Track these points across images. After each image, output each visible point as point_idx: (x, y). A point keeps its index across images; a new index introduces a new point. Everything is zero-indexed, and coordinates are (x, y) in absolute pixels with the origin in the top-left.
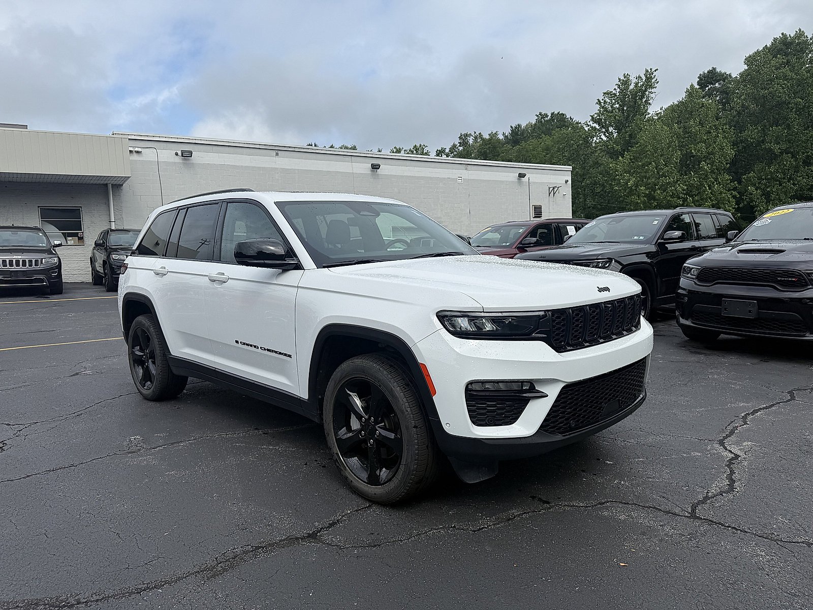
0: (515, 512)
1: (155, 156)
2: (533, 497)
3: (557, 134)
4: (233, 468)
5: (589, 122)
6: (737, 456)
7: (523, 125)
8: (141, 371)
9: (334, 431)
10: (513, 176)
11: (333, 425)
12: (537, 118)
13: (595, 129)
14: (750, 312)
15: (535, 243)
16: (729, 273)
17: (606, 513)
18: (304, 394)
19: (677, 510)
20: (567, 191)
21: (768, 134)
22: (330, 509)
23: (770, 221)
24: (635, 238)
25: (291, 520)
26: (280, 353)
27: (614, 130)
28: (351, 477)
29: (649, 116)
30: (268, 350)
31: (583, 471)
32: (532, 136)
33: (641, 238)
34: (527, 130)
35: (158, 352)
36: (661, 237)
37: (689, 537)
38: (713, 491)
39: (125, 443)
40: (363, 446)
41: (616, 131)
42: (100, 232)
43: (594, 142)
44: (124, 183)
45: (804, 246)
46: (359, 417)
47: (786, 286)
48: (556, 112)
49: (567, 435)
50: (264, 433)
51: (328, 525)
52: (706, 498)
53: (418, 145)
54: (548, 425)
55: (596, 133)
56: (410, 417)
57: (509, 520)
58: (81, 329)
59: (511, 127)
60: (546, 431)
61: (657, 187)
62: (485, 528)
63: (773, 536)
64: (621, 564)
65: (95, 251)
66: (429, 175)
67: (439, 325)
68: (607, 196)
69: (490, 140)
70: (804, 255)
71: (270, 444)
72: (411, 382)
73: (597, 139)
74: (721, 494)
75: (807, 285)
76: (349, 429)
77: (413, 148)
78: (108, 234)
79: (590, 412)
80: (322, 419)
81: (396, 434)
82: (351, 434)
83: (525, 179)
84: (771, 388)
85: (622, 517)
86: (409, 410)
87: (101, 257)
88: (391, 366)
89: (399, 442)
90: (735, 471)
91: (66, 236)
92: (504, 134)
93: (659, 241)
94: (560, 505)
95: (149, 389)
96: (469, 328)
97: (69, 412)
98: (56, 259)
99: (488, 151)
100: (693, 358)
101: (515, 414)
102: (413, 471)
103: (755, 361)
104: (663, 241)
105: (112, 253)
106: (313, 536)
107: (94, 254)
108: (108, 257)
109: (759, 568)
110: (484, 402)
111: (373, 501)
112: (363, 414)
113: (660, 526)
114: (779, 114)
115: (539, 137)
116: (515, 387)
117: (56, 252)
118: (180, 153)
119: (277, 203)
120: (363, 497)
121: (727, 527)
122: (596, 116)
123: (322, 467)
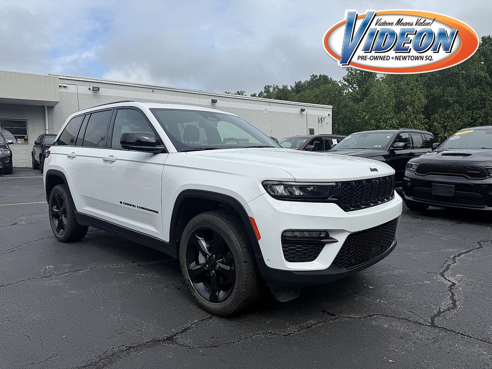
0: (312, 322)
1: (76, 90)
2: (324, 311)
3: (322, 87)
4: (116, 289)
5: (342, 81)
6: (454, 284)
7: (303, 82)
8: (57, 222)
9: (187, 264)
10: (297, 110)
11: (186, 260)
12: (311, 78)
13: (345, 85)
14: (450, 192)
15: (313, 149)
16: (437, 167)
17: (374, 323)
18: (166, 238)
19: (422, 321)
20: (329, 120)
21: (446, 92)
22: (182, 319)
23: (459, 137)
24: (376, 146)
25: (155, 327)
26: (150, 210)
27: (356, 87)
28: (198, 296)
29: (377, 78)
30: (142, 208)
31: (355, 293)
32: (308, 88)
33: (379, 146)
34: (305, 85)
35: (68, 210)
36: (392, 146)
37: (433, 340)
38: (443, 308)
39: (42, 271)
40: (207, 275)
41: (358, 87)
42: (39, 136)
43: (345, 92)
44: (55, 106)
45: (483, 152)
46: (205, 255)
47: (472, 176)
48: (322, 75)
49: (349, 269)
50: (139, 265)
51: (181, 331)
52: (439, 313)
53: (240, 91)
54: (338, 261)
55: (346, 87)
56: (241, 255)
57: (308, 327)
58: (22, 196)
59: (296, 82)
60: (336, 266)
61: (381, 121)
62: (292, 333)
63: (490, 340)
64: (390, 361)
65: (35, 147)
66: (247, 108)
67: (264, 190)
68: (352, 125)
69: (283, 89)
70: (484, 157)
71: (142, 272)
72: (242, 230)
73: (347, 91)
74: (449, 310)
75: (486, 176)
76: (198, 263)
77: (237, 93)
78: (43, 137)
79: (364, 253)
80: (179, 256)
81: (231, 267)
82: (199, 267)
83: (305, 113)
84: (466, 240)
85: (386, 326)
86: (241, 250)
87: (38, 151)
88: (228, 219)
89: (233, 272)
90: (455, 294)
91: (16, 138)
92: (291, 87)
93: (391, 148)
94: (342, 317)
95: (62, 234)
96: (284, 193)
97: (6, 249)
98: (9, 152)
99: (282, 96)
100: (415, 221)
101: (315, 254)
102: (243, 293)
103: (453, 223)
104: (393, 148)
105: (46, 149)
106: (170, 339)
107: (34, 149)
108: (43, 151)
109: (486, 364)
110: (294, 245)
111: (213, 314)
112: (208, 253)
113: (412, 332)
114: (453, 80)
115: (312, 89)
116: (315, 235)
117: (9, 147)
118: (91, 89)
119: (150, 109)
120: (206, 311)
121: (457, 333)
122: (346, 77)
123: (178, 289)
